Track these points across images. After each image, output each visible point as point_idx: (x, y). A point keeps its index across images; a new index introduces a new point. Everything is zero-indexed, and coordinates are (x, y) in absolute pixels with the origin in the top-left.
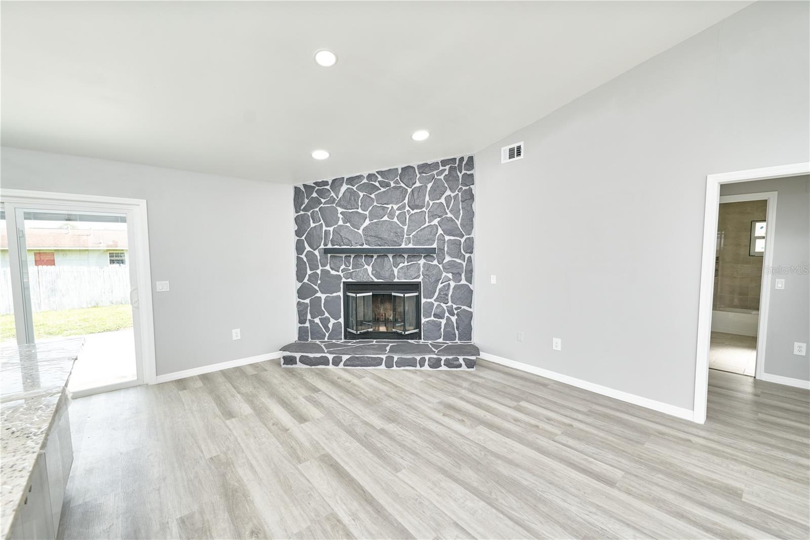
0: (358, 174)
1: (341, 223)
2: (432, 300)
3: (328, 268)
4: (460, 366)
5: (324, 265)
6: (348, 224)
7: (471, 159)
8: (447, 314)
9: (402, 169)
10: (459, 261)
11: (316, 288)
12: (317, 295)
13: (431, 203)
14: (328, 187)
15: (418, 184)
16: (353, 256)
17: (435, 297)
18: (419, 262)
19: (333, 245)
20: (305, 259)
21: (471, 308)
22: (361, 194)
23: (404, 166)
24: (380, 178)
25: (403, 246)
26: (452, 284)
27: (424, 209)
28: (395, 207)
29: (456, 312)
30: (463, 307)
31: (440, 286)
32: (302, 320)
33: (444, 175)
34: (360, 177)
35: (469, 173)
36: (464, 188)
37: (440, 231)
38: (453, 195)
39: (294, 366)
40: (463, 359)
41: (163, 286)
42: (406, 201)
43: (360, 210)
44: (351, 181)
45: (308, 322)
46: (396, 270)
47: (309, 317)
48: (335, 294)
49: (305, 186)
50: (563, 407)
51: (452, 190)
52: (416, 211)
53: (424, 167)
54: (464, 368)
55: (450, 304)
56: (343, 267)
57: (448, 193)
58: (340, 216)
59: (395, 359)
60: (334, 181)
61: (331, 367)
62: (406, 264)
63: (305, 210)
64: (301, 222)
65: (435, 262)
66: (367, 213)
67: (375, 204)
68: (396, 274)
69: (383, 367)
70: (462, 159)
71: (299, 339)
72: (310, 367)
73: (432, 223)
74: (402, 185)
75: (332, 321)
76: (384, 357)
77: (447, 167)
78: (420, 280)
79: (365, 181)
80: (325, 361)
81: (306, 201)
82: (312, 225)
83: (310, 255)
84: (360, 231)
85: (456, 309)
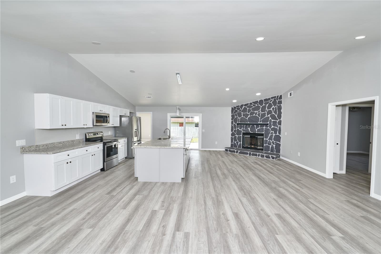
0: (247, 103)
1: (242, 116)
2: (267, 139)
3: (239, 128)
4: (270, 158)
5: (238, 128)
6: (244, 117)
7: (281, 96)
8: (272, 144)
9: (259, 101)
10: (276, 127)
11: (236, 133)
12: (236, 135)
13: (268, 110)
14: (239, 107)
15: (264, 105)
16: (245, 125)
17: (268, 138)
18: (264, 128)
19: (240, 122)
20: (233, 126)
21: (280, 142)
22: (248, 108)
23: (260, 100)
24: (253, 104)
25: (259, 123)
26: (274, 135)
27: (265, 112)
28: (257, 112)
29: (275, 143)
30: (277, 142)
31: (270, 135)
32: (232, 142)
33: (272, 101)
34: (248, 104)
35: (280, 100)
36: (278, 105)
37: (270, 118)
38: (275, 107)
39: (227, 152)
40: (271, 156)
41: (204, 131)
42: (260, 110)
43: (247, 113)
44: (245, 105)
45: (233, 142)
46: (256, 130)
47: (233, 141)
48: (240, 136)
49: (234, 107)
50: (287, 168)
51: (275, 106)
52: (263, 113)
53: (266, 100)
54: (271, 159)
55: (273, 141)
56: (242, 128)
57: (273, 107)
58: (242, 114)
59: (252, 154)
60: (241, 105)
61: (236, 153)
62: (260, 128)
63: (234, 113)
64: (233, 116)
65: (269, 128)
66: (249, 114)
67: (251, 111)
68: (257, 131)
69: (248, 155)
70: (278, 96)
71: (231, 147)
72: (231, 153)
73: (268, 116)
74: (259, 105)
75: (239, 143)
76: (249, 152)
77: (273, 99)
78: (264, 133)
79: (249, 105)
80: (234, 152)
81: (234, 111)
82: (235, 117)
83: (234, 125)
84: (247, 119)
85: (275, 142)
